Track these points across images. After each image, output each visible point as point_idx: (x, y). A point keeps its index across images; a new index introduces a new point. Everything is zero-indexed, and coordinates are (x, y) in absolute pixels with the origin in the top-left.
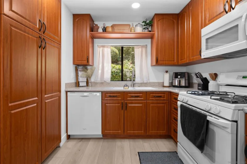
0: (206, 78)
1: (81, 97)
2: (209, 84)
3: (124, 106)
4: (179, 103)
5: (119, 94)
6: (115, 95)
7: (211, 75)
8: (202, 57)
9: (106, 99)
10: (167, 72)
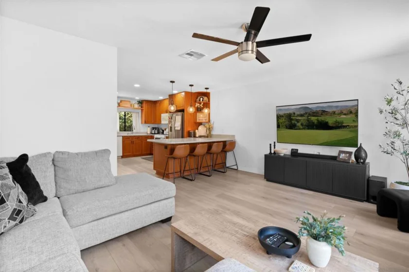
3: (132, 142)
5: (130, 137)
9: (124, 139)
10: (149, 127)
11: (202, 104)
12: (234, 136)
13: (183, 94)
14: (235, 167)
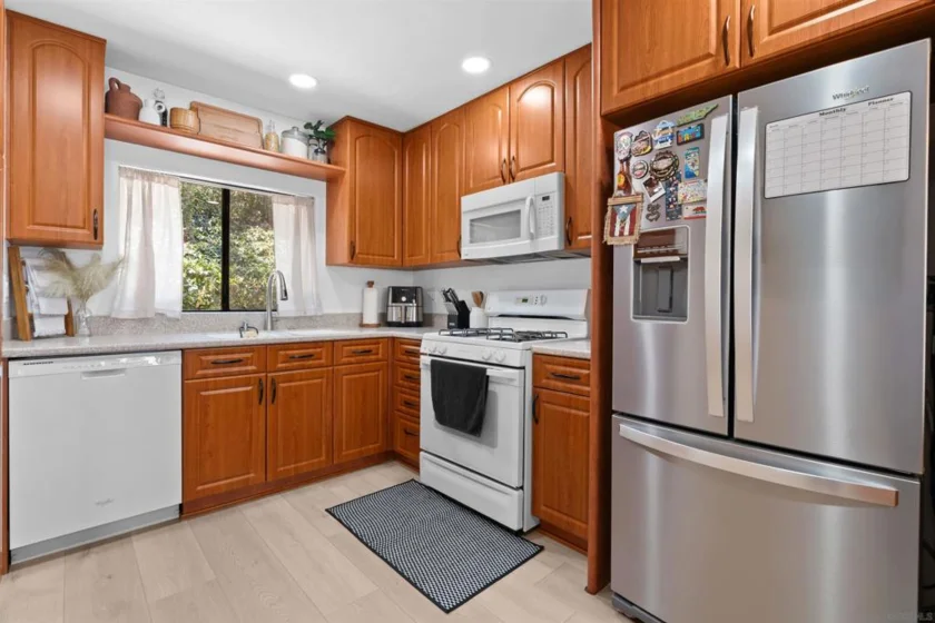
0: (463, 302)
1: (85, 378)
2: (471, 315)
3: (266, 392)
4: (425, 361)
5: (249, 355)
6: (236, 356)
7: (475, 295)
8: (463, 257)
9: (200, 372)
10: (370, 284)
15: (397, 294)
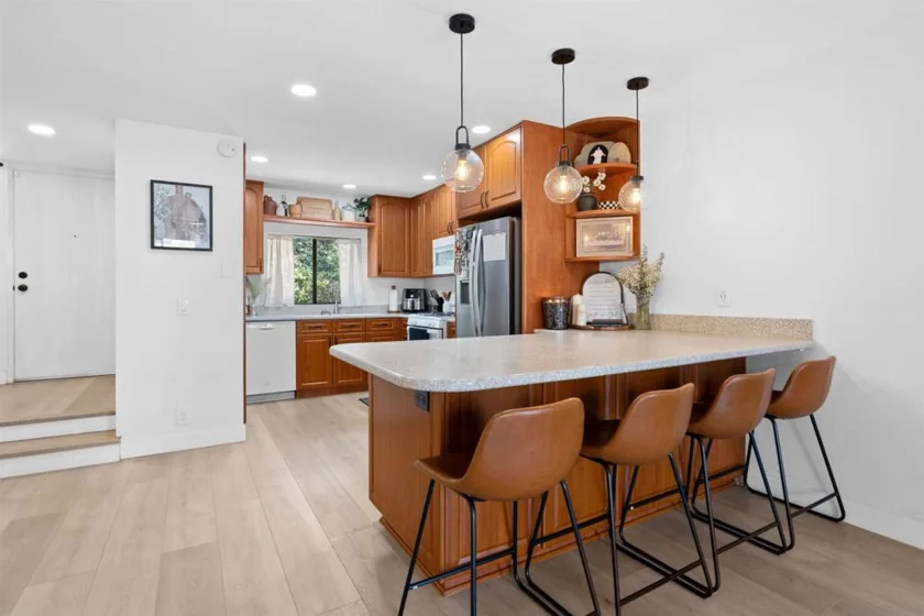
0: (441, 298)
3: (332, 343)
5: (325, 324)
6: (319, 324)
7: (444, 293)
8: (433, 274)
9: (304, 331)
10: (394, 288)
11: (602, 176)
12: (806, 326)
13: (516, 137)
14: (828, 508)
15: (408, 293)
